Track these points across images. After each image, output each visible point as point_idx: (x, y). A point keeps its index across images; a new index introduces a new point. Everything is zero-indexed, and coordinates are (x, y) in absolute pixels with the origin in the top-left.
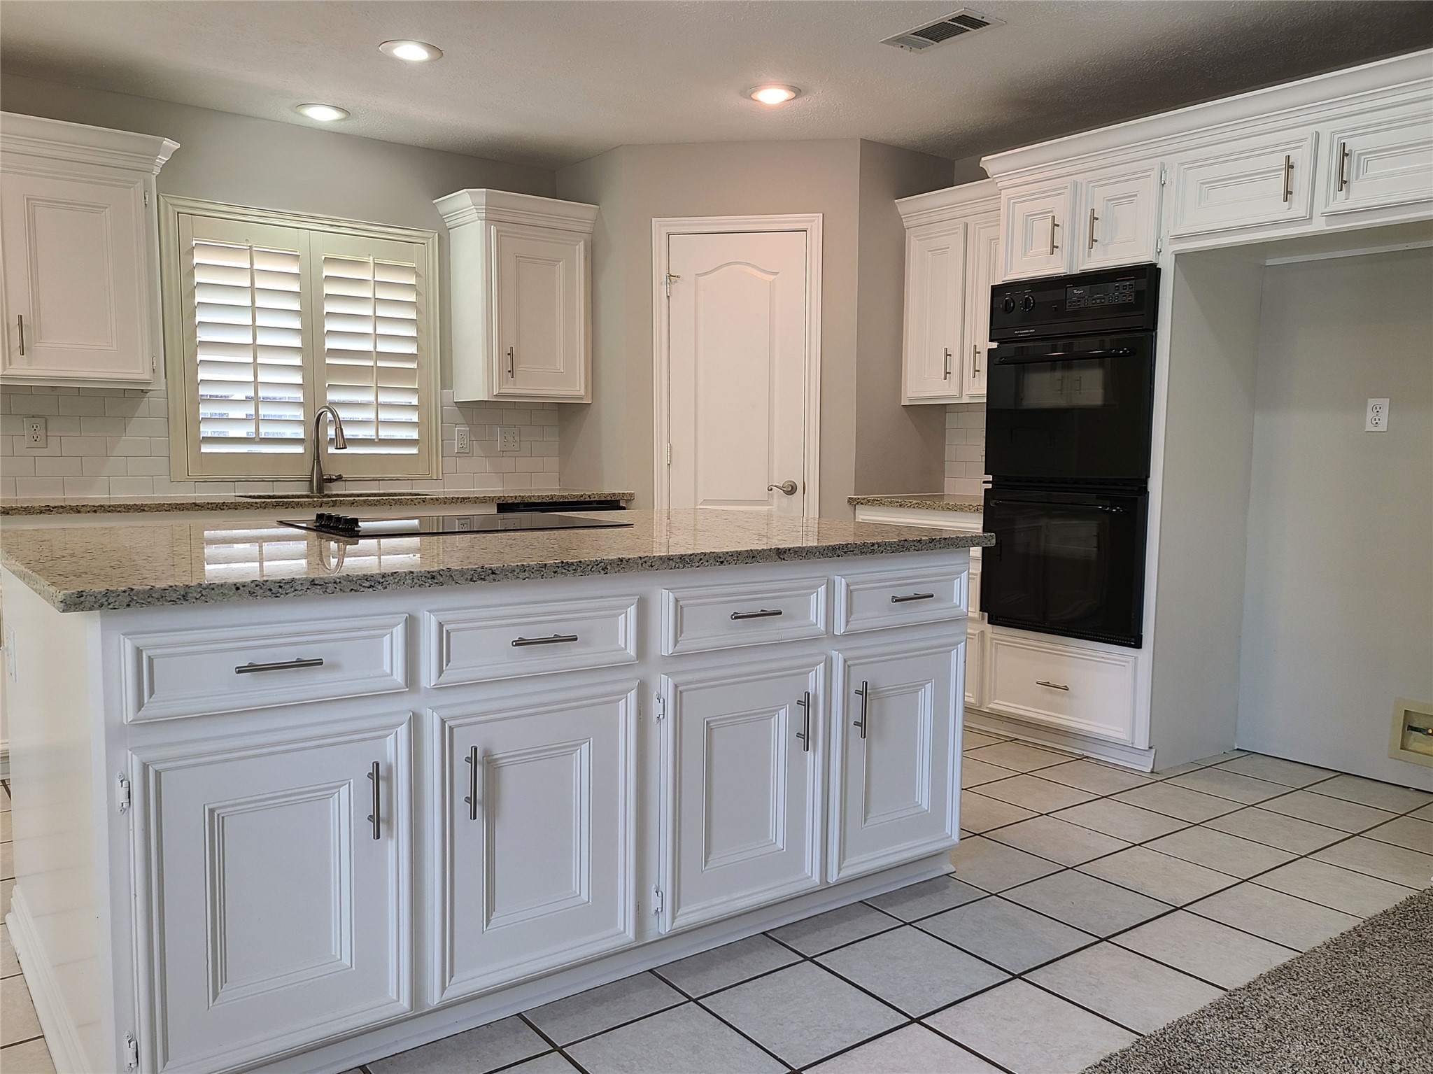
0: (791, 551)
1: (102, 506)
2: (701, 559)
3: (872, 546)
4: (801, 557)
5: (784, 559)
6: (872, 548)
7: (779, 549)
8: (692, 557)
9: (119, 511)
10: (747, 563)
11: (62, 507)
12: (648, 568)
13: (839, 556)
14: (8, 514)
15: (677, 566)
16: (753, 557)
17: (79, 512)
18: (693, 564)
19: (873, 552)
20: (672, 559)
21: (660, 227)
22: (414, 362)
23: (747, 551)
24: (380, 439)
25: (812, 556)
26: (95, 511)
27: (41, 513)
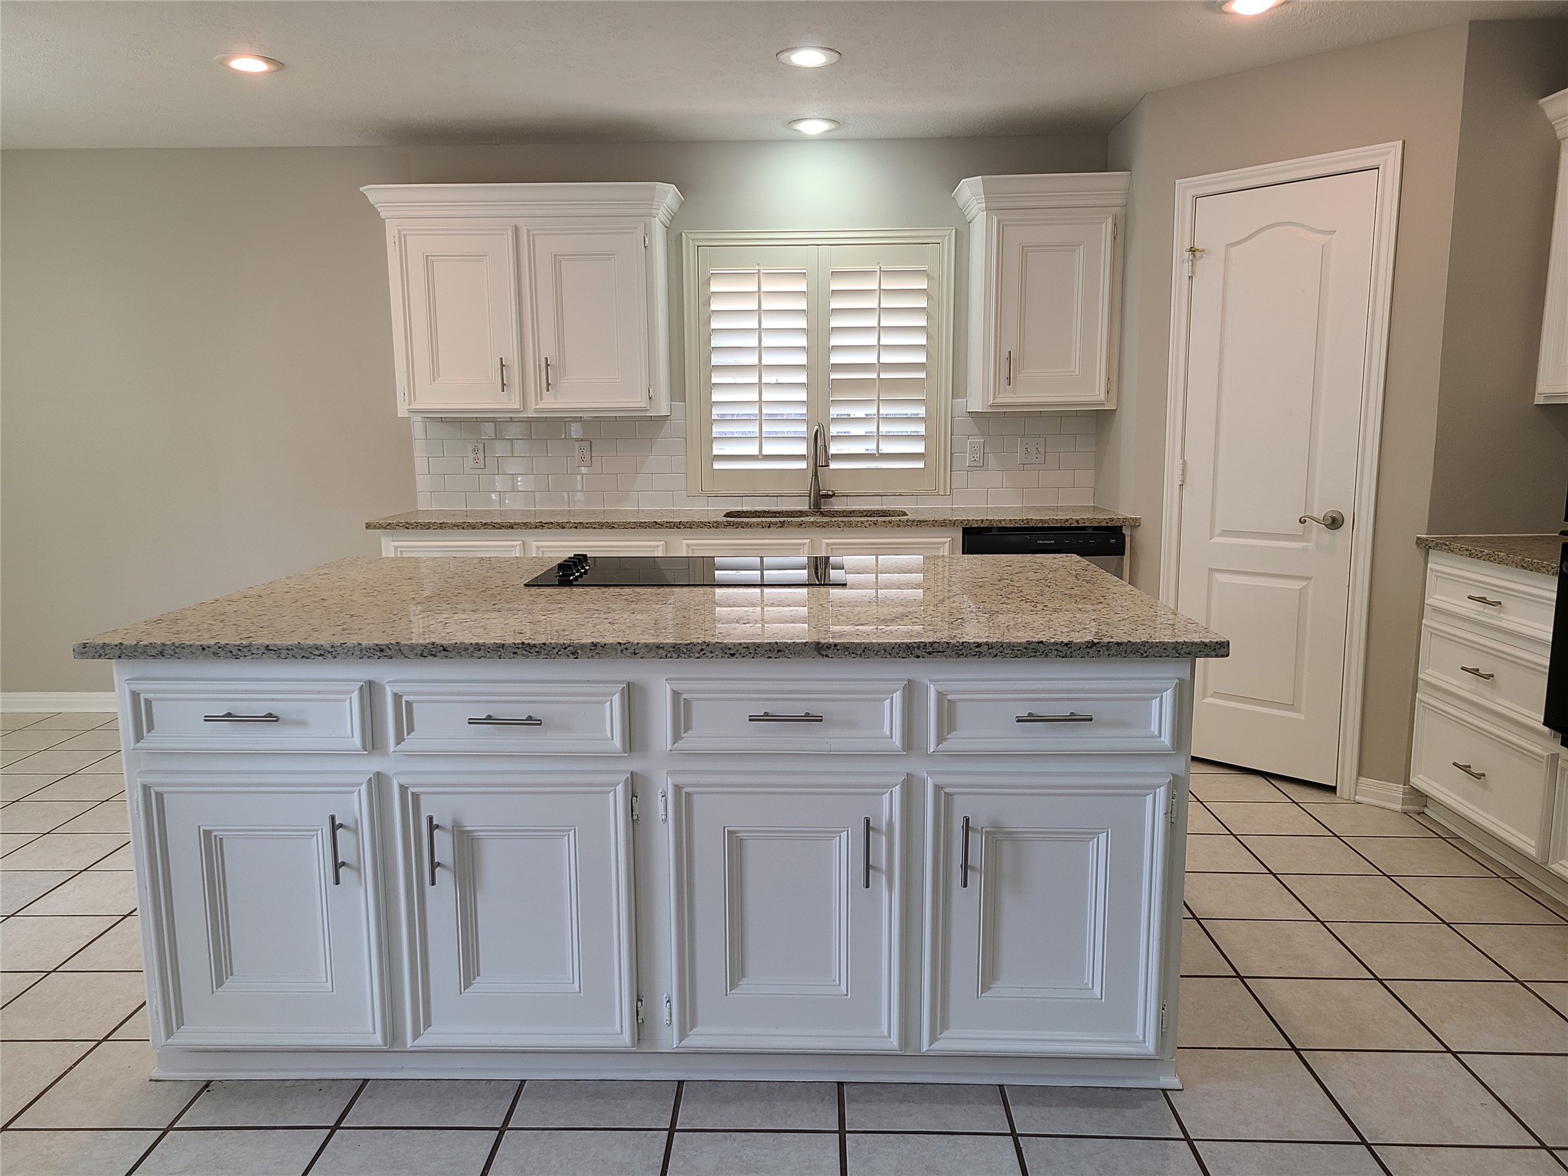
0: (838, 647)
2: (702, 650)
4: (854, 655)
5: (827, 656)
6: (977, 650)
7: (818, 643)
8: (690, 646)
9: (594, 528)
10: (769, 657)
11: (552, 523)
12: (629, 655)
13: (918, 657)
14: (513, 528)
15: (669, 655)
16: (779, 651)
17: (564, 528)
18: (691, 655)
19: (979, 654)
20: (663, 648)
21: (1185, 188)
22: (922, 371)
23: (770, 643)
24: (881, 454)
25: (872, 655)
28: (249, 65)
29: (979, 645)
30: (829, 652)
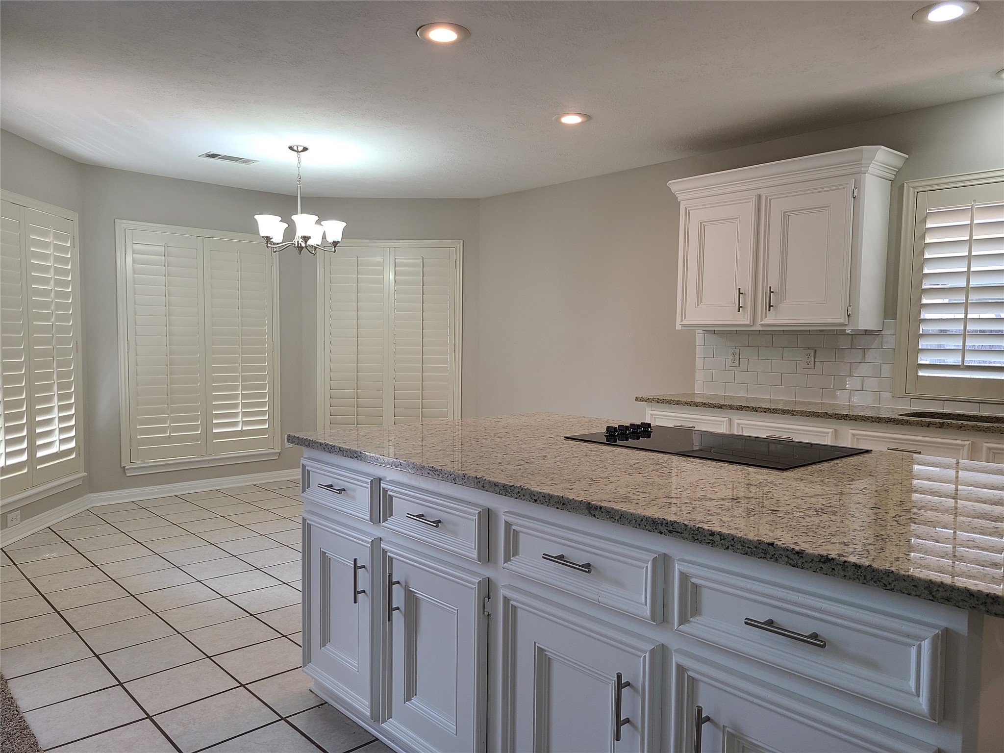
0: (602, 510)
1: (769, 409)
2: (519, 492)
3: (710, 535)
4: (613, 520)
5: (594, 515)
6: (711, 538)
7: (589, 503)
8: (512, 488)
10: (558, 508)
12: (480, 487)
13: (661, 533)
15: (501, 492)
16: (564, 504)
17: (757, 411)
18: (513, 495)
19: (712, 543)
20: (498, 486)
23: (559, 496)
25: (626, 522)
26: (765, 412)
27: (737, 409)
28: (571, 120)
29: (712, 534)
30: (597, 513)
